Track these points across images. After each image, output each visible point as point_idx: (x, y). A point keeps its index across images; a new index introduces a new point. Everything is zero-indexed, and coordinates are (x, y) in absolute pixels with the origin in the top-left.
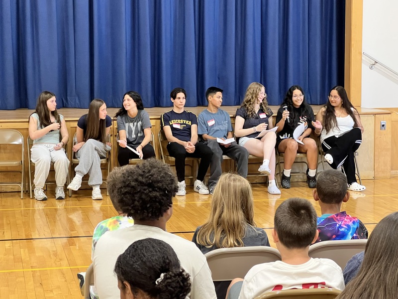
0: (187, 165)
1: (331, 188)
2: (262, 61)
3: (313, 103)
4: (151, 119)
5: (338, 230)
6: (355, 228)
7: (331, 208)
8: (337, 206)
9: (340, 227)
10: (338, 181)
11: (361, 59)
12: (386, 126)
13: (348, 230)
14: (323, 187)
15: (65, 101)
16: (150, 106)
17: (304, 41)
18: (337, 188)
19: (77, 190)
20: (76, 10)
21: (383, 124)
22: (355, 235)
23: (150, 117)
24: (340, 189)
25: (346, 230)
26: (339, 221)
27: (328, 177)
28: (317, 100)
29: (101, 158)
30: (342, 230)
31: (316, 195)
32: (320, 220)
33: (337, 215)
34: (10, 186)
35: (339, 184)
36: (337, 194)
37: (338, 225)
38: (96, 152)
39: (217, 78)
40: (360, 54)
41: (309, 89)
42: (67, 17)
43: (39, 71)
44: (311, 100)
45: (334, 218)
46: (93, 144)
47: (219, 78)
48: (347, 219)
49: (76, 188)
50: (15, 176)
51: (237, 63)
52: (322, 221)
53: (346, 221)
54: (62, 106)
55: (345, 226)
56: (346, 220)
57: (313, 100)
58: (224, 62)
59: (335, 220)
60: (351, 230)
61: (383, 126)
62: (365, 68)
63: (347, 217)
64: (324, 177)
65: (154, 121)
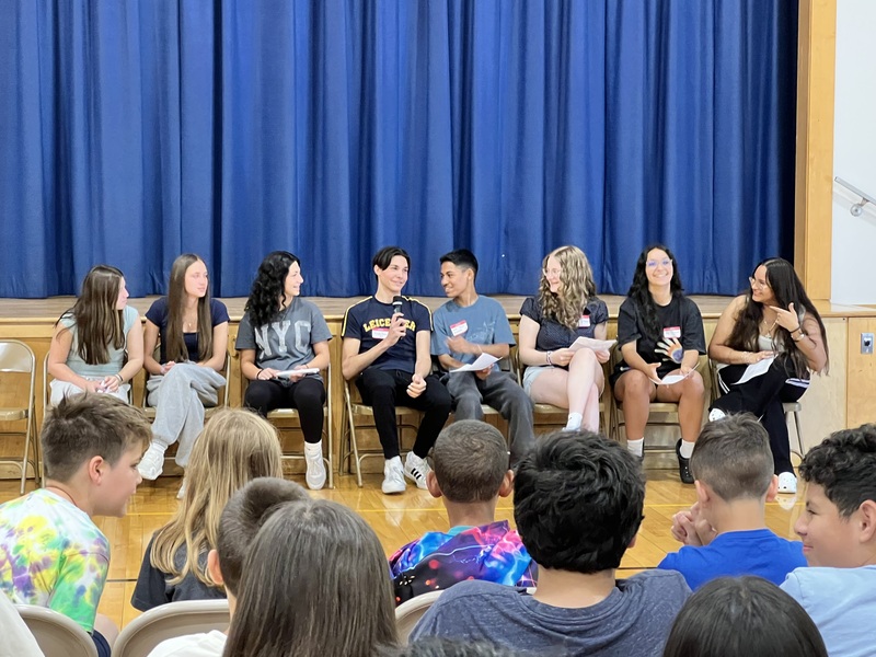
0: (405, 426)
1: (466, 465)
2: (608, 197)
3: (722, 292)
4: (328, 321)
5: (483, 564)
6: (524, 563)
7: (471, 513)
8: (484, 506)
9: (488, 557)
10: (482, 447)
11: (832, 192)
12: (873, 344)
13: (505, 565)
14: (448, 463)
15: (157, 281)
16: (345, 293)
17: (703, 150)
18: (481, 464)
19: (154, 478)
20: (183, 78)
21: (866, 340)
22: (523, 579)
23: (326, 317)
24: (489, 467)
25: (502, 567)
26: (486, 543)
27: (459, 440)
28: (731, 286)
29: (205, 407)
30: (493, 564)
31: (433, 485)
32: (443, 539)
33: (484, 529)
34: (8, 467)
35: (487, 455)
36: (481, 480)
37: (482, 553)
38: (195, 393)
39: (502, 233)
40: (829, 180)
41: (714, 259)
42: (165, 93)
43: (101, 213)
44: (719, 286)
45: (476, 536)
46: (185, 374)
47: (506, 233)
48: (508, 539)
49: (153, 474)
50: (18, 443)
51: (549, 199)
52: (447, 540)
53: (504, 545)
54: (150, 290)
55: (499, 557)
56: (505, 540)
57: (722, 284)
58: (519, 197)
59: (478, 541)
60: (515, 566)
61: (867, 344)
62: (840, 214)
63: (508, 534)
64: (449, 440)
65: (334, 324)
